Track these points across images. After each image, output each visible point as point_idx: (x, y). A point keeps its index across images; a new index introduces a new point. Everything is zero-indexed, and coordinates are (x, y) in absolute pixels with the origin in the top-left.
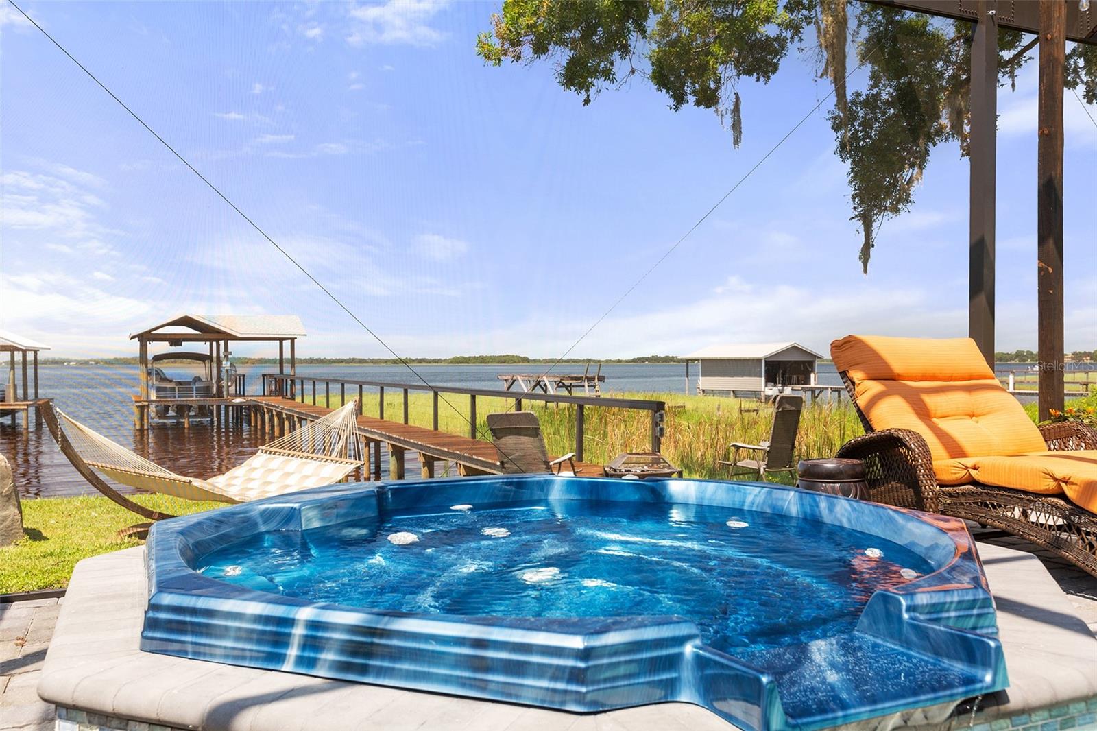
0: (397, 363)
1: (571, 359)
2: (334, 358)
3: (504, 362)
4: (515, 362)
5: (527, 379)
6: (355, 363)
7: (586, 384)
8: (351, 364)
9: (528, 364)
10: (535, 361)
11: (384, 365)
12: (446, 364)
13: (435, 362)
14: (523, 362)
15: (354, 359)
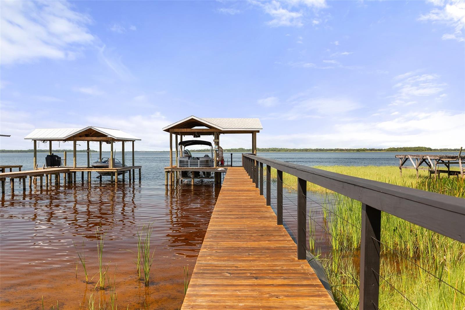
0: (359, 151)
1: (456, 149)
2: (328, 149)
3: (417, 151)
4: (423, 151)
5: (415, 157)
6: (338, 151)
7: (460, 161)
8: (336, 152)
9: (431, 152)
10: (435, 150)
11: (352, 152)
12: (385, 152)
13: (379, 151)
14: (428, 151)
15: (338, 149)
